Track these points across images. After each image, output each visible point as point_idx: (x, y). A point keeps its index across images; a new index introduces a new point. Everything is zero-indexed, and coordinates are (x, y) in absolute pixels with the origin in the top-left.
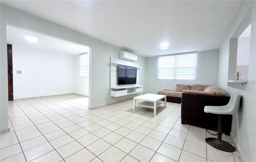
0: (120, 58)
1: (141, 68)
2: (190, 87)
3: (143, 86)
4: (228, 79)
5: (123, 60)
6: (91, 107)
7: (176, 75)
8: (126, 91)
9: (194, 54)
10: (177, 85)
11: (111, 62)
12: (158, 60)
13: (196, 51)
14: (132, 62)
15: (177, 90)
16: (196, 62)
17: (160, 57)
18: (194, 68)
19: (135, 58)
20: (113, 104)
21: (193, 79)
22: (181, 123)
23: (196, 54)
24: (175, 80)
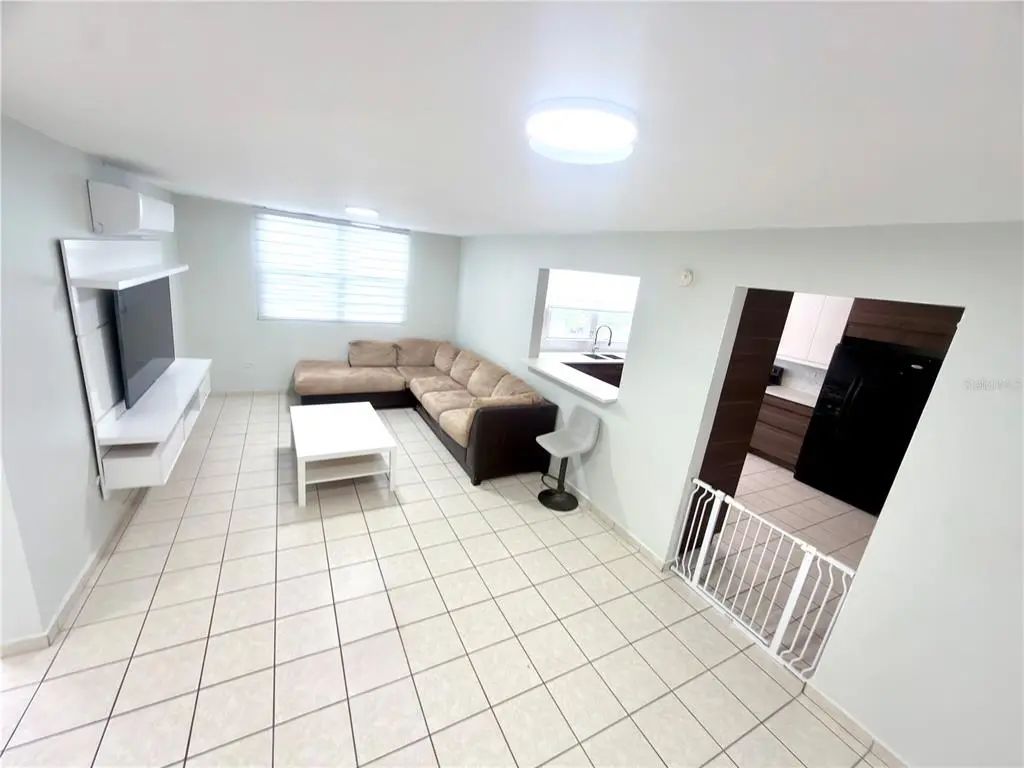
0: (93, 227)
1: (187, 268)
2: (395, 351)
3: (208, 362)
7: (345, 303)
9: (403, 236)
13: (408, 230)
21: (400, 319)
22: (471, 485)
23: (407, 237)
24: (338, 322)
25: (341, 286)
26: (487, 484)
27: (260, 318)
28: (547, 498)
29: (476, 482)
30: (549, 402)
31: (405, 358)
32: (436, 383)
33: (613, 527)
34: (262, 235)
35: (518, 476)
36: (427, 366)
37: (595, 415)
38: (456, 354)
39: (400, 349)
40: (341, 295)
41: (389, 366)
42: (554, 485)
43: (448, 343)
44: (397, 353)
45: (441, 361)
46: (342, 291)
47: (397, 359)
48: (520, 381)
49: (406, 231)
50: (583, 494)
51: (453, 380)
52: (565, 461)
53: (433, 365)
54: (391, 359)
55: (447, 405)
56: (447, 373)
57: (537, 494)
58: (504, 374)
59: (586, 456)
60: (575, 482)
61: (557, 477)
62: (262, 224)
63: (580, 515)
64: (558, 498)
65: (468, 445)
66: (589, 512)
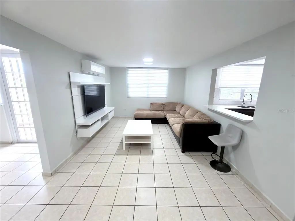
3: (114, 108)
6: (51, 172)
7: (149, 92)
8: (99, 122)
10: (151, 104)
14: (97, 76)
18: (166, 86)
21: (165, 96)
22: (181, 152)
23: (168, 70)
24: (147, 97)
25: (148, 87)
26: (187, 153)
28: (214, 164)
29: (183, 152)
30: (216, 122)
31: (166, 108)
32: (174, 116)
33: (252, 187)
34: (129, 75)
35: (202, 152)
36: (173, 111)
37: (240, 128)
38: (183, 106)
39: (165, 105)
40: (148, 89)
41: (161, 110)
42: (218, 159)
43: (181, 103)
44: (163, 106)
45: (177, 109)
47: (164, 108)
48: (204, 114)
49: (167, 68)
50: (234, 165)
51: (181, 115)
52: (223, 148)
53: (175, 111)
54: (162, 108)
55: (176, 122)
56: (179, 113)
57: (209, 162)
58: (198, 112)
59: (235, 147)
60: (229, 158)
61: (219, 156)
62: (129, 72)
63: (231, 175)
64: (220, 165)
65: (180, 137)
66: (237, 176)
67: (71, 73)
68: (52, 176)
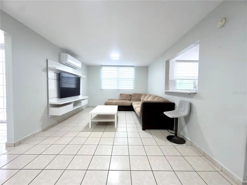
0: (60, 62)
1: (85, 77)
2: (130, 96)
3: (88, 97)
4: (165, 89)
5: (64, 64)
6: (14, 143)
7: (119, 85)
8: (72, 105)
9: (133, 68)
10: (120, 95)
11: (49, 66)
12: (101, 70)
13: (134, 66)
14: (74, 69)
15: (121, 99)
16: (134, 74)
17: (104, 67)
18: (132, 80)
19: (78, 64)
20: (53, 126)
21: (132, 88)
23: (134, 68)
24: (118, 90)
25: (118, 81)
27: (101, 90)
29: (144, 129)
31: (133, 98)
34: (102, 71)
35: (160, 130)
36: (139, 100)
37: (188, 102)
40: (118, 83)
41: (129, 100)
43: (145, 94)
46: (118, 82)
47: (131, 98)
50: (188, 138)
54: (129, 98)
57: (166, 137)
60: (184, 133)
62: (102, 69)
63: (186, 146)
65: (141, 116)
66: (191, 147)
67: (49, 60)
68: (15, 146)
